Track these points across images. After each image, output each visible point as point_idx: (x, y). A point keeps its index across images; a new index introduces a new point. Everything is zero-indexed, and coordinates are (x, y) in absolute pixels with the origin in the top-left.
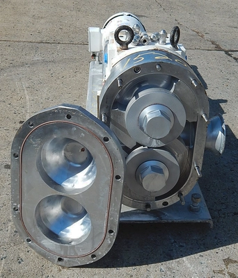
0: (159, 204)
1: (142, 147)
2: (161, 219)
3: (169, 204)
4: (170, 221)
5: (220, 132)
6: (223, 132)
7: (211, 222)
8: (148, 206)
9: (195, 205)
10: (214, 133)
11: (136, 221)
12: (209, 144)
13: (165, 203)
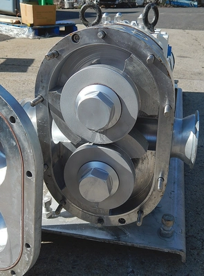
0: (114, 220)
1: (88, 144)
2: (119, 239)
3: (127, 222)
4: (130, 244)
5: (192, 134)
6: (195, 133)
7: (183, 255)
8: (100, 220)
9: (166, 228)
10: (184, 134)
11: (88, 237)
12: (177, 149)
13: (122, 221)
